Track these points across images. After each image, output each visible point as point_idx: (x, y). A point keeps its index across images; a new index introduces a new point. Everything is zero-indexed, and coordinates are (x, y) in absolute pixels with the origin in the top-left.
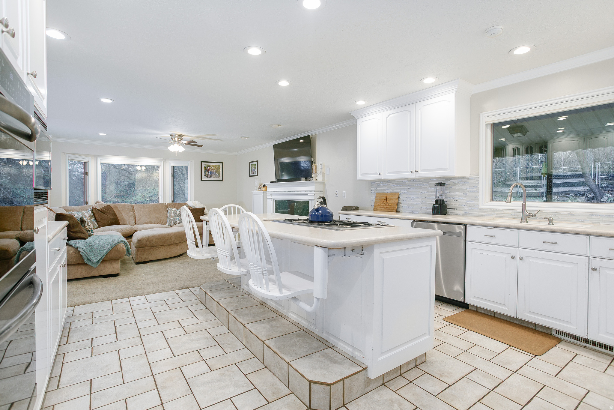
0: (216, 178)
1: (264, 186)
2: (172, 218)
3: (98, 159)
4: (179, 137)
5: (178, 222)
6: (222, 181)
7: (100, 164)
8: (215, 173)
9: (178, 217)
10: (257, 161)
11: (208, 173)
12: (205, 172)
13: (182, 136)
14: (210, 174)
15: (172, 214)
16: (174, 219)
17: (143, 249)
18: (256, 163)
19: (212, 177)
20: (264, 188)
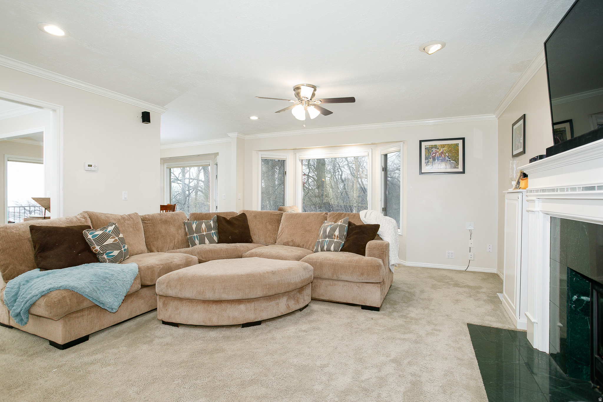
2: (320, 240)
3: (297, 154)
6: (463, 172)
9: (327, 239)
10: (524, 117)
12: (426, 159)
15: (322, 232)
16: (322, 242)
18: (522, 121)
20: (524, 181)
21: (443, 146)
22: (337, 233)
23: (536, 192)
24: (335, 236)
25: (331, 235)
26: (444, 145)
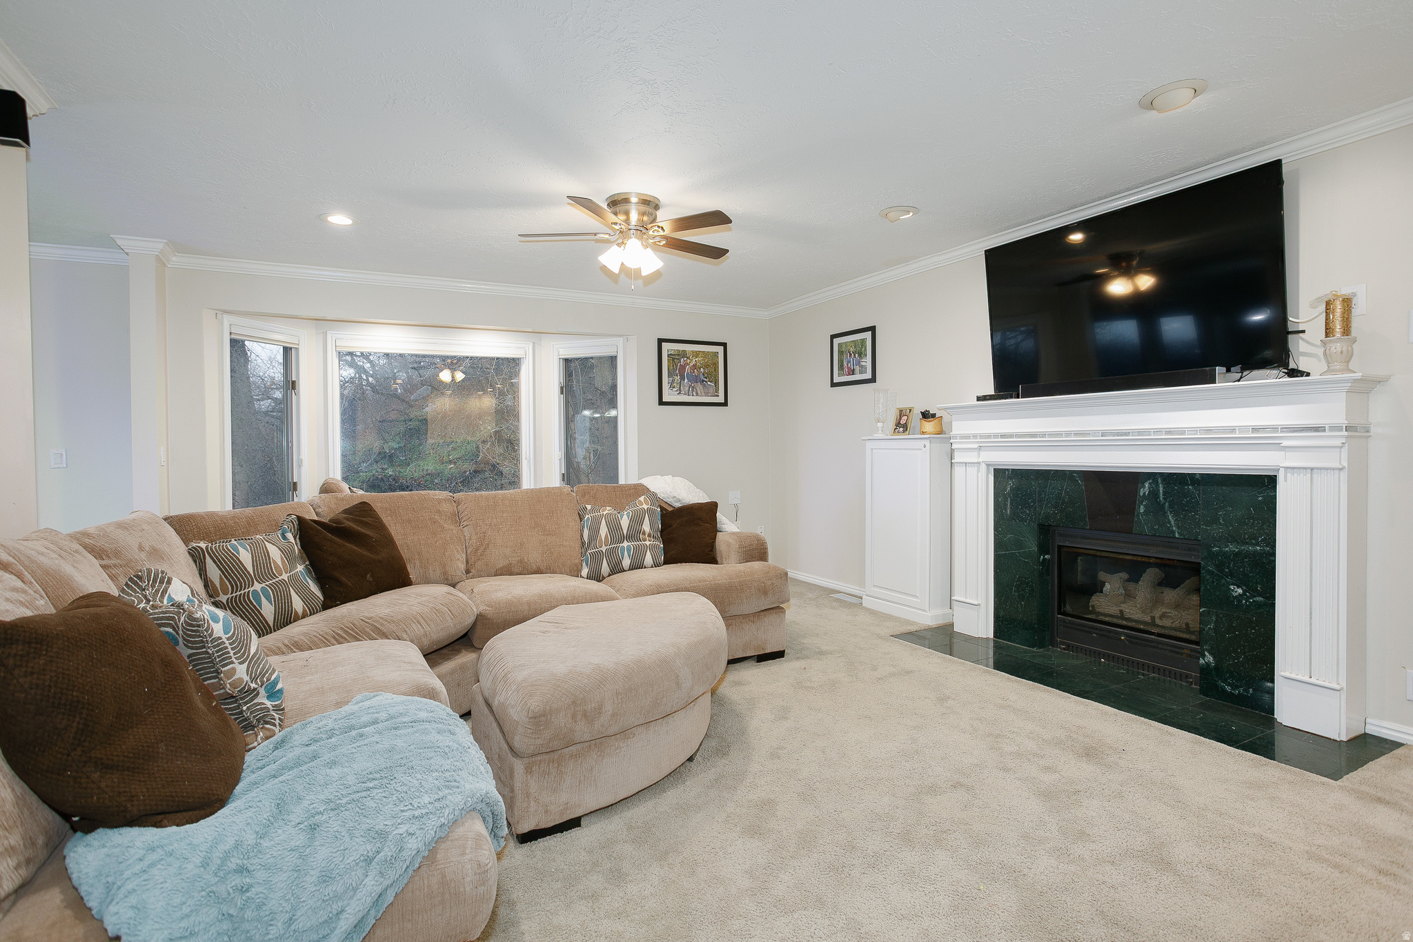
0: (707, 395)
1: (926, 415)
2: (604, 549)
3: (328, 332)
4: (643, 208)
5: (626, 562)
6: (725, 404)
7: (334, 352)
8: (702, 377)
9: (625, 544)
10: (872, 329)
11: (682, 378)
12: (670, 375)
13: (657, 207)
14: (686, 380)
15: (604, 531)
16: (611, 552)
17: (556, 756)
18: (868, 335)
19: (693, 391)
20: (932, 423)
21: (696, 354)
22: (646, 527)
23: (973, 439)
24: (644, 533)
25: (634, 534)
26: (697, 352)
